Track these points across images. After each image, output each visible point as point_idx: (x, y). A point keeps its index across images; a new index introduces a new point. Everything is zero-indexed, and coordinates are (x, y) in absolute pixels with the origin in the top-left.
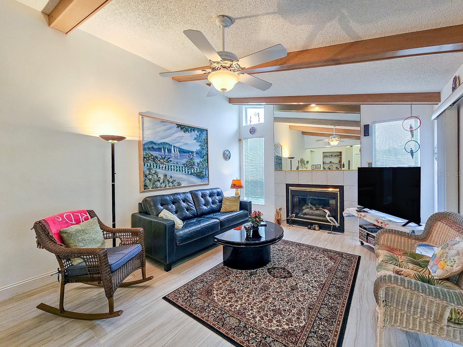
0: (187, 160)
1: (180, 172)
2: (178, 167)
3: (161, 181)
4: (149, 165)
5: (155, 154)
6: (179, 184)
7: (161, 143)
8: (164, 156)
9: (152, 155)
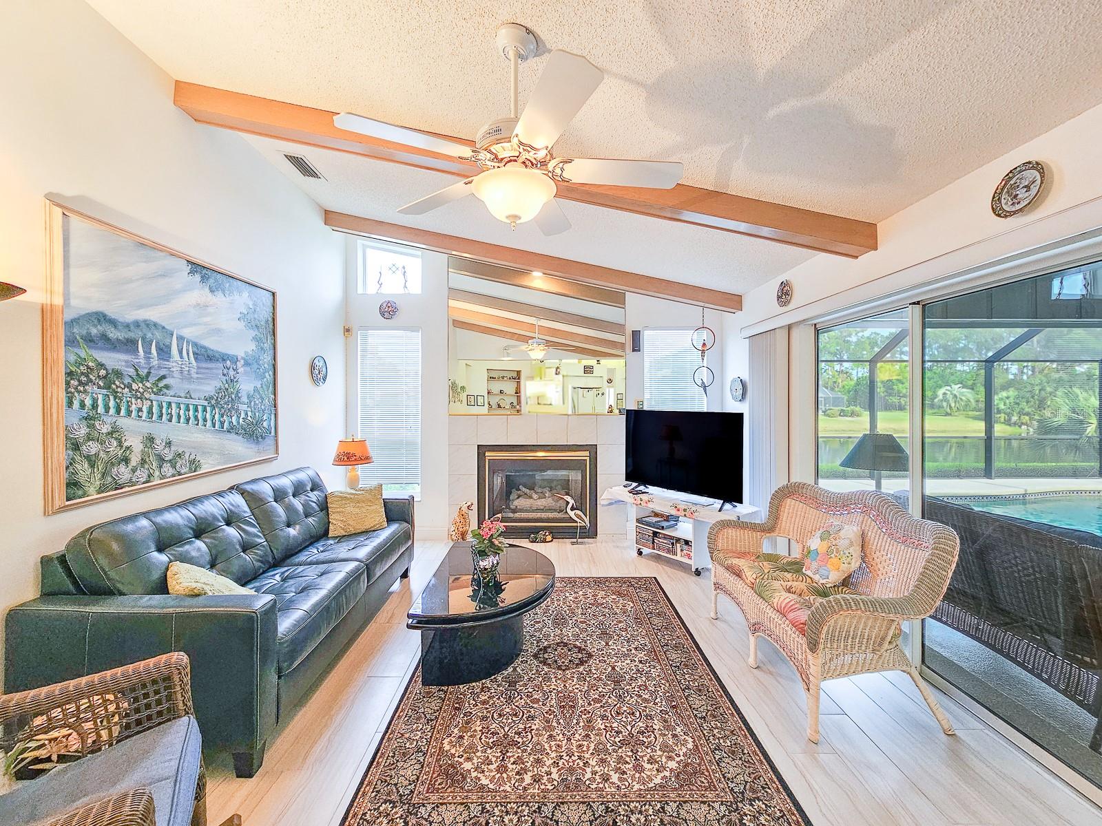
0: (219, 384)
1: (197, 425)
2: (191, 407)
3: (135, 461)
4: (88, 402)
5: (114, 360)
6: (194, 465)
7: (137, 324)
8: (146, 371)
9: (101, 365)
